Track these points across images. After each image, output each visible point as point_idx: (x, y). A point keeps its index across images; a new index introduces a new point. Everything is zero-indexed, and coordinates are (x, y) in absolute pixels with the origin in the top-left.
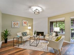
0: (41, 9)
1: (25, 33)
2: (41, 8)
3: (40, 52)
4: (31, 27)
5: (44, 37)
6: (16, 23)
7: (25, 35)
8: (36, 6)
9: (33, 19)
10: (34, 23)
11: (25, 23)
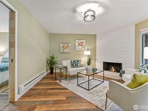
0: (100, 6)
1: (76, 61)
2: (97, 5)
3: (87, 104)
4: (90, 52)
5: (121, 76)
6: (66, 45)
7: (75, 65)
8: (83, 3)
9: (96, 35)
10: (98, 44)
11: (81, 44)
